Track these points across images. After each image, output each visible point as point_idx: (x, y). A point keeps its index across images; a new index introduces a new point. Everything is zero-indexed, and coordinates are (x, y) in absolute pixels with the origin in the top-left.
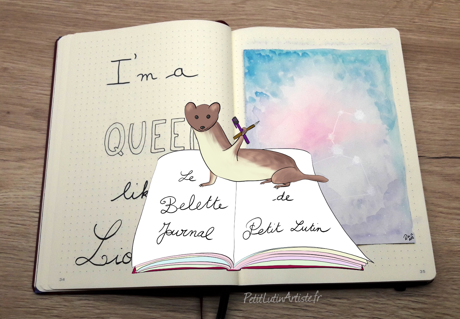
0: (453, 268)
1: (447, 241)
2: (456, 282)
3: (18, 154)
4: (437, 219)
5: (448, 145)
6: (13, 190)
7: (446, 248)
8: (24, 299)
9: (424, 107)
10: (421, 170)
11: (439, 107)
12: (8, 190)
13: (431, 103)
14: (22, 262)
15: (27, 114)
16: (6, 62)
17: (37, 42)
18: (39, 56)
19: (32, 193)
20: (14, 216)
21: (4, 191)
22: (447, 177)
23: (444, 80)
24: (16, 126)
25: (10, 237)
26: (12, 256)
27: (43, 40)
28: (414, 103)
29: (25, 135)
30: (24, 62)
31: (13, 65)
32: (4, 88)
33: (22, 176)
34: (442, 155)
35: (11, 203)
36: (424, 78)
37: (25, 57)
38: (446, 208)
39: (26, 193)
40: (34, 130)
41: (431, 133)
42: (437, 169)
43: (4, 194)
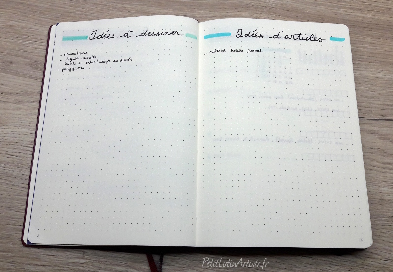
0: (384, 215)
1: (380, 191)
2: (386, 227)
3: (17, 98)
4: (372, 171)
5: (387, 109)
6: (11, 127)
7: (378, 197)
8: (14, 218)
9: (367, 75)
10: (360, 129)
11: (381, 76)
12: (7, 127)
13: (373, 72)
14: (15, 188)
15: (26, 64)
16: (12, 20)
17: (39, 5)
18: (40, 17)
19: (27, 130)
20: (10, 148)
21: (4, 127)
22: (383, 137)
23: (387, 53)
24: (17, 74)
25: (6, 166)
26: (7, 182)
27: (43, 4)
28: (358, 72)
29: (24, 82)
30: (27, 21)
31: (18, 23)
32: (8, 42)
33: (20, 116)
34: (380, 117)
35: (9, 138)
36: (369, 51)
37: (27, 17)
38: (380, 163)
39: (23, 130)
40: (31, 78)
41: (371, 98)
42: (375, 129)
43: (3, 130)
